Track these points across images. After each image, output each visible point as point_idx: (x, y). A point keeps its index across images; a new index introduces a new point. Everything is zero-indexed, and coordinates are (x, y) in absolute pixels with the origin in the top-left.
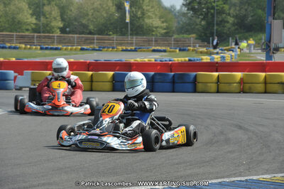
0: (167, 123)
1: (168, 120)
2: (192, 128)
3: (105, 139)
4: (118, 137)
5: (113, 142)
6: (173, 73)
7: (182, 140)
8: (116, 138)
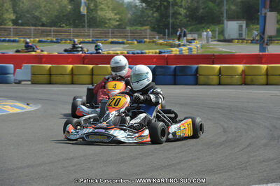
0: (173, 115)
1: (173, 112)
2: (198, 120)
3: (111, 132)
4: (125, 130)
5: (120, 135)
6: (174, 66)
7: (189, 132)
8: (123, 131)
